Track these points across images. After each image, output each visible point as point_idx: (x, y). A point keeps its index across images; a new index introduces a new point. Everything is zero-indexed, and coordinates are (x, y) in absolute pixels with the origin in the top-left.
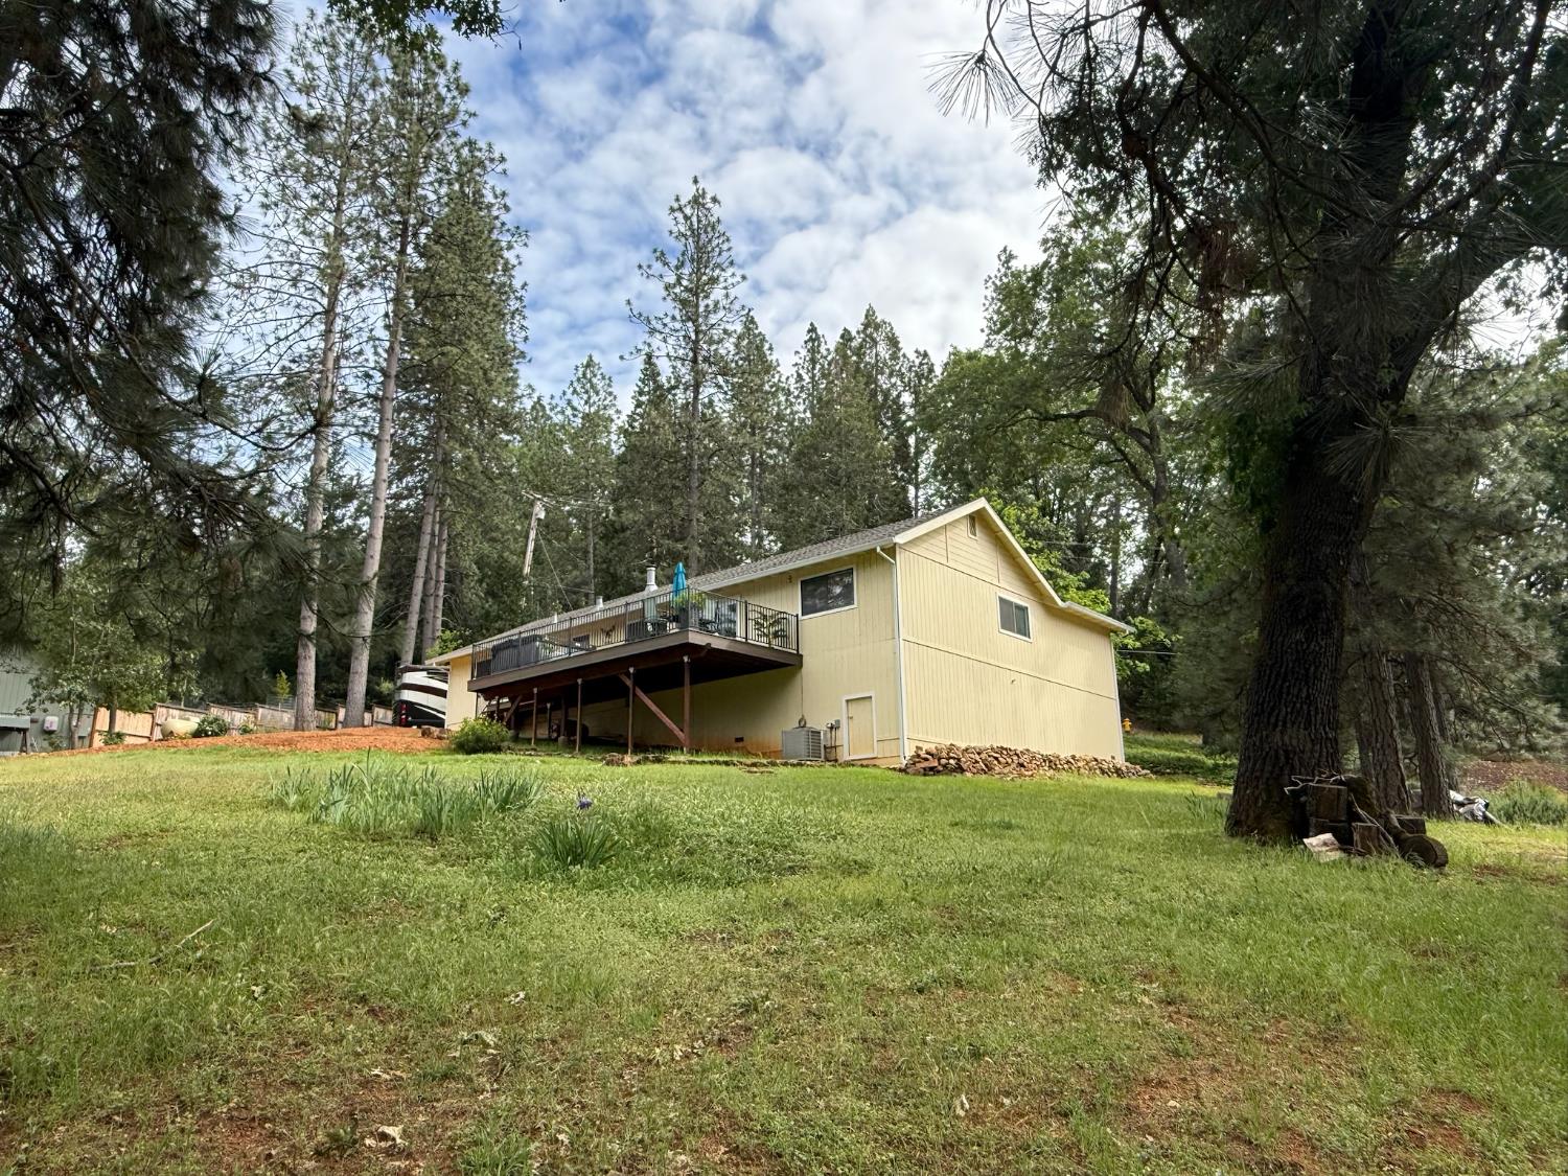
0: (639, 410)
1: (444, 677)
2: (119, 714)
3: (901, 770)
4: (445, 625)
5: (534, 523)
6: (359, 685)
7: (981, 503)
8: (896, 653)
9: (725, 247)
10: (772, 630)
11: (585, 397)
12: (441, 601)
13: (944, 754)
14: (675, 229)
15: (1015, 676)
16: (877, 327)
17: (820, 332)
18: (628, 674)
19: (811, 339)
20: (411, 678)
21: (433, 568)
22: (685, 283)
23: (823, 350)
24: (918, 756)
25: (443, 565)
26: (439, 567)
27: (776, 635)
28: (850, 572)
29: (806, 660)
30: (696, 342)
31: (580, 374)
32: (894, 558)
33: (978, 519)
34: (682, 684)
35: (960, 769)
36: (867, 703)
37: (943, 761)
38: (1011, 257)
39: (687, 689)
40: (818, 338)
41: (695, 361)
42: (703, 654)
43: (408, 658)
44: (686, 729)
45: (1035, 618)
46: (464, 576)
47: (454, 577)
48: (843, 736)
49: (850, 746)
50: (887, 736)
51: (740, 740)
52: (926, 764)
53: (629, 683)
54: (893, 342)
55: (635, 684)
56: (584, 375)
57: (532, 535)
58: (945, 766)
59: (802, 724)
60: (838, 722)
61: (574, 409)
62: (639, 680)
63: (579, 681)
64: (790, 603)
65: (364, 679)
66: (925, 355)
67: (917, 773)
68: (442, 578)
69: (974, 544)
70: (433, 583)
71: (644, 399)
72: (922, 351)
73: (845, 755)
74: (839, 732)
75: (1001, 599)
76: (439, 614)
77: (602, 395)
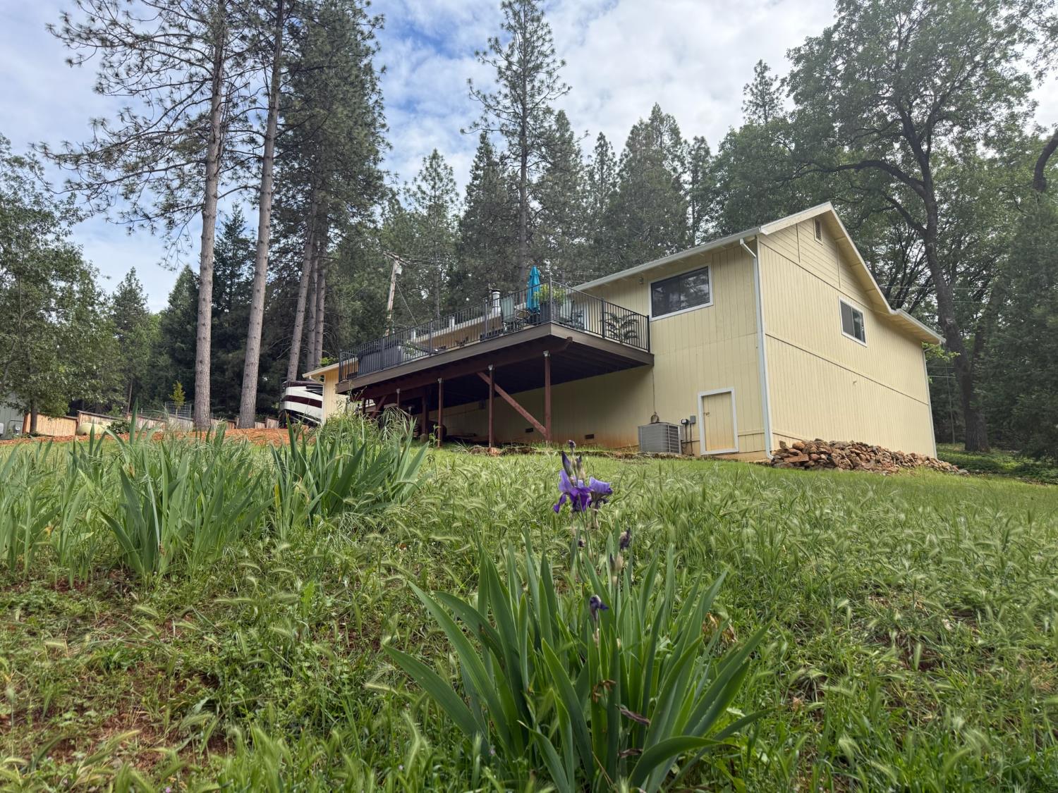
0: (477, 182)
1: (319, 389)
2: (39, 418)
3: (766, 464)
4: (324, 355)
5: (393, 278)
6: (250, 398)
7: (826, 207)
8: (758, 348)
9: (547, 38)
10: (623, 331)
11: (432, 183)
12: (322, 337)
13: (814, 449)
14: (506, 23)
15: (856, 378)
16: (662, 121)
17: (607, 140)
18: (487, 372)
19: (600, 146)
20: (293, 391)
21: (314, 309)
22: (514, 68)
23: (609, 153)
24: (786, 450)
25: (322, 307)
26: (318, 310)
27: (626, 336)
28: (705, 271)
29: (658, 360)
30: (524, 118)
31: (428, 164)
32: (756, 252)
33: (822, 224)
34: (543, 385)
35: (831, 464)
36: (726, 400)
37: (814, 456)
38: (766, 68)
39: (548, 388)
40: (606, 144)
41: (522, 134)
42: (564, 348)
43: (292, 376)
44: (548, 422)
45: (868, 325)
46: (339, 318)
47: (332, 318)
48: (699, 432)
49: (706, 440)
50: (750, 431)
51: (591, 437)
52: (795, 459)
53: (488, 380)
54: (675, 132)
55: (495, 381)
56: (431, 165)
57: (392, 287)
58: (816, 461)
59: (655, 420)
60: (693, 418)
61: (424, 193)
62: (499, 378)
63: (440, 380)
64: (641, 304)
65: (254, 393)
66: (703, 140)
67: (787, 466)
68: (322, 319)
69: (817, 246)
70: (313, 321)
71: (480, 172)
72: (699, 137)
73: (703, 449)
74: (694, 429)
75: (842, 303)
76: (320, 347)
77: (445, 181)
